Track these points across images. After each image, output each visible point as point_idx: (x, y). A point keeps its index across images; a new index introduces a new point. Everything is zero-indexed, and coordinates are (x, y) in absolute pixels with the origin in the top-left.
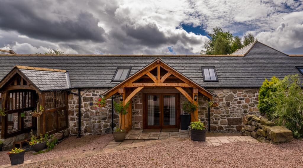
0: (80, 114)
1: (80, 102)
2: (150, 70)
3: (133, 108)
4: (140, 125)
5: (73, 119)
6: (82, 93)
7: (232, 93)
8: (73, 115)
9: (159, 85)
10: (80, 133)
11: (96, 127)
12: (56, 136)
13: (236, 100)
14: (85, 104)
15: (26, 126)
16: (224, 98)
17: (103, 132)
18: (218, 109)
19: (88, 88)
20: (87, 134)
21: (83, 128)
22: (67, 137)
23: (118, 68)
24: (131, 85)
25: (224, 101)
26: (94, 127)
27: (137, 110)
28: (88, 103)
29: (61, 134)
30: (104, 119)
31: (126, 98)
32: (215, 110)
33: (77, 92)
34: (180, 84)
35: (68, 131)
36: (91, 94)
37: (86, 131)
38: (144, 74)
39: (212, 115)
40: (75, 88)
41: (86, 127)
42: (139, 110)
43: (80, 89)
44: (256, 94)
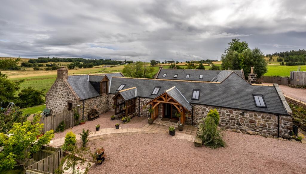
0: (139, 107)
1: (139, 103)
2: (163, 96)
3: (158, 108)
4: (161, 116)
5: (137, 109)
6: (140, 99)
7: (205, 107)
8: (137, 107)
9: (166, 102)
10: (139, 115)
11: (145, 114)
12: (131, 116)
13: (208, 111)
14: (141, 104)
15: (122, 109)
16: (201, 110)
17: (147, 116)
18: (197, 114)
19: (142, 97)
20: (142, 116)
21: (140, 113)
22: (135, 116)
23: (155, 87)
24: (155, 101)
25: (201, 111)
26: (144, 113)
27: (160, 109)
28: (142, 103)
29: (132, 115)
30: (148, 111)
31: (153, 106)
32: (196, 115)
33: (138, 98)
34: (175, 103)
35: (135, 114)
36: (143, 99)
37: (141, 115)
38: (160, 97)
39: (195, 117)
40: (138, 97)
41: (141, 113)
42: (161, 109)
43: (140, 97)
44: (219, 110)
